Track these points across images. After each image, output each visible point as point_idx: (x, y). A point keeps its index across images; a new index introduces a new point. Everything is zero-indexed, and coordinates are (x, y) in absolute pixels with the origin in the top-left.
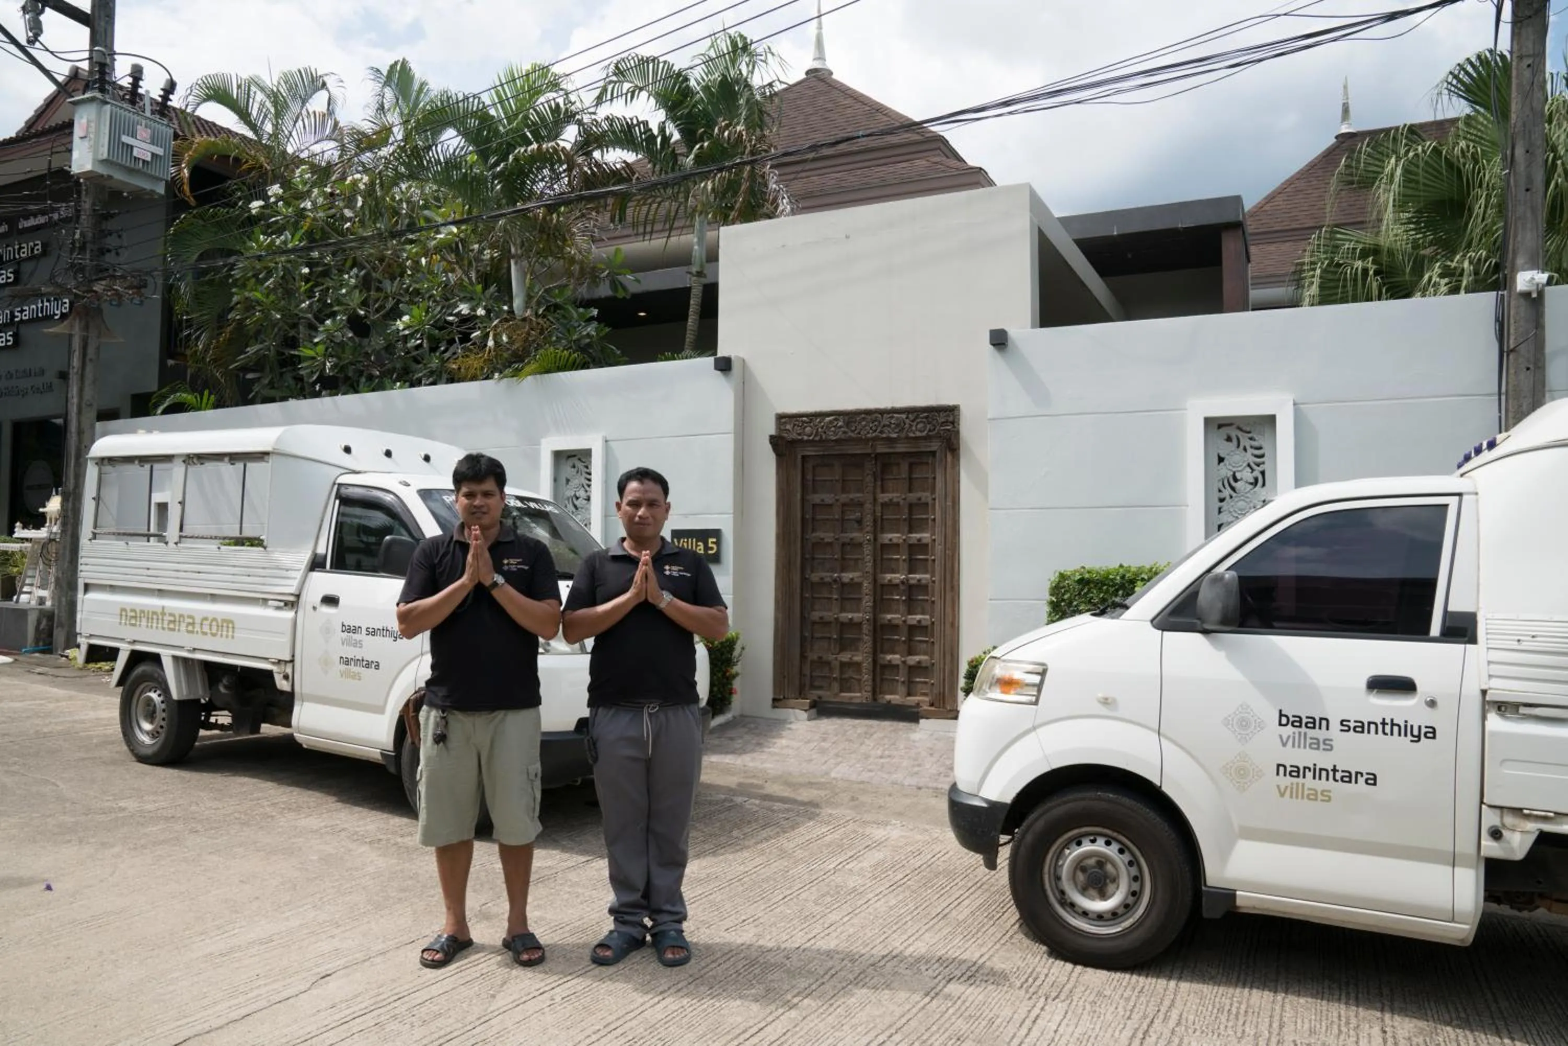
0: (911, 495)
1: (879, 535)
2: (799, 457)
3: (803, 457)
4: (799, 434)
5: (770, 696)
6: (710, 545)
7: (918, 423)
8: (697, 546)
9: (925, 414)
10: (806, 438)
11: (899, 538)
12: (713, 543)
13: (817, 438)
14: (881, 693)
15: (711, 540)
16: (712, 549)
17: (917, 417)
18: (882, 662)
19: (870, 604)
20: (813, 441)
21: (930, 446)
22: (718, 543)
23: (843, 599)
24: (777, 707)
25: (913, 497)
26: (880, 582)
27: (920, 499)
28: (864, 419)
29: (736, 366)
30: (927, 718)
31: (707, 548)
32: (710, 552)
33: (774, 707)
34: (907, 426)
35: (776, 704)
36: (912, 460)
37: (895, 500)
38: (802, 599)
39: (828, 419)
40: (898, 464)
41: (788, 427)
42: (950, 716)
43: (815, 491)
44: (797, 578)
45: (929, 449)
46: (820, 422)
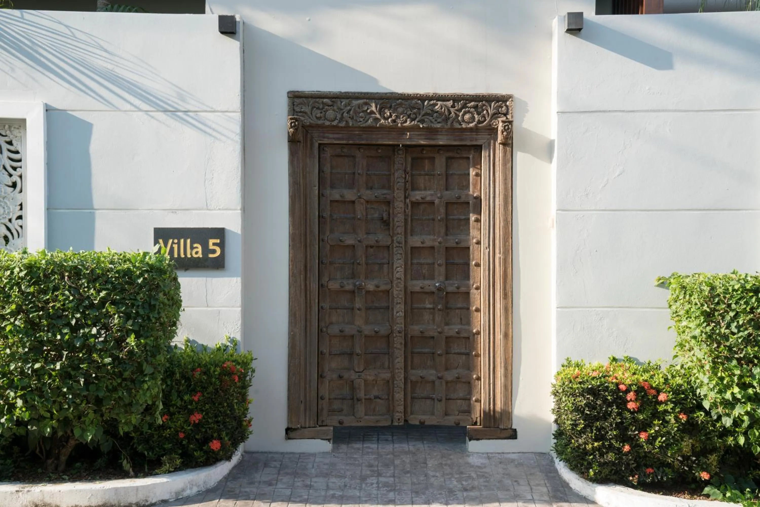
0: (448, 192)
1: (410, 238)
2: (316, 145)
3: (320, 144)
4: (319, 118)
5: (283, 425)
6: (211, 247)
7: (465, 113)
8: (192, 248)
9: (472, 103)
10: (327, 123)
11: (434, 240)
12: (214, 244)
13: (343, 124)
14: (412, 414)
15: (211, 241)
16: (214, 251)
17: (464, 106)
18: (414, 378)
19: (402, 314)
20: (336, 127)
21: (476, 140)
22: (222, 245)
23: (368, 309)
24: (289, 439)
25: (449, 195)
26: (409, 288)
27: (459, 198)
28: (401, 104)
29: (240, 29)
30: (478, 439)
31: (206, 250)
32: (211, 256)
33: (288, 437)
34: (453, 114)
35: (292, 434)
36: (450, 154)
37: (428, 199)
38: (320, 309)
39: (355, 103)
40: (432, 159)
41: (305, 109)
42: (502, 436)
43: (332, 187)
44: (314, 286)
45: (474, 143)
46: (346, 106)
